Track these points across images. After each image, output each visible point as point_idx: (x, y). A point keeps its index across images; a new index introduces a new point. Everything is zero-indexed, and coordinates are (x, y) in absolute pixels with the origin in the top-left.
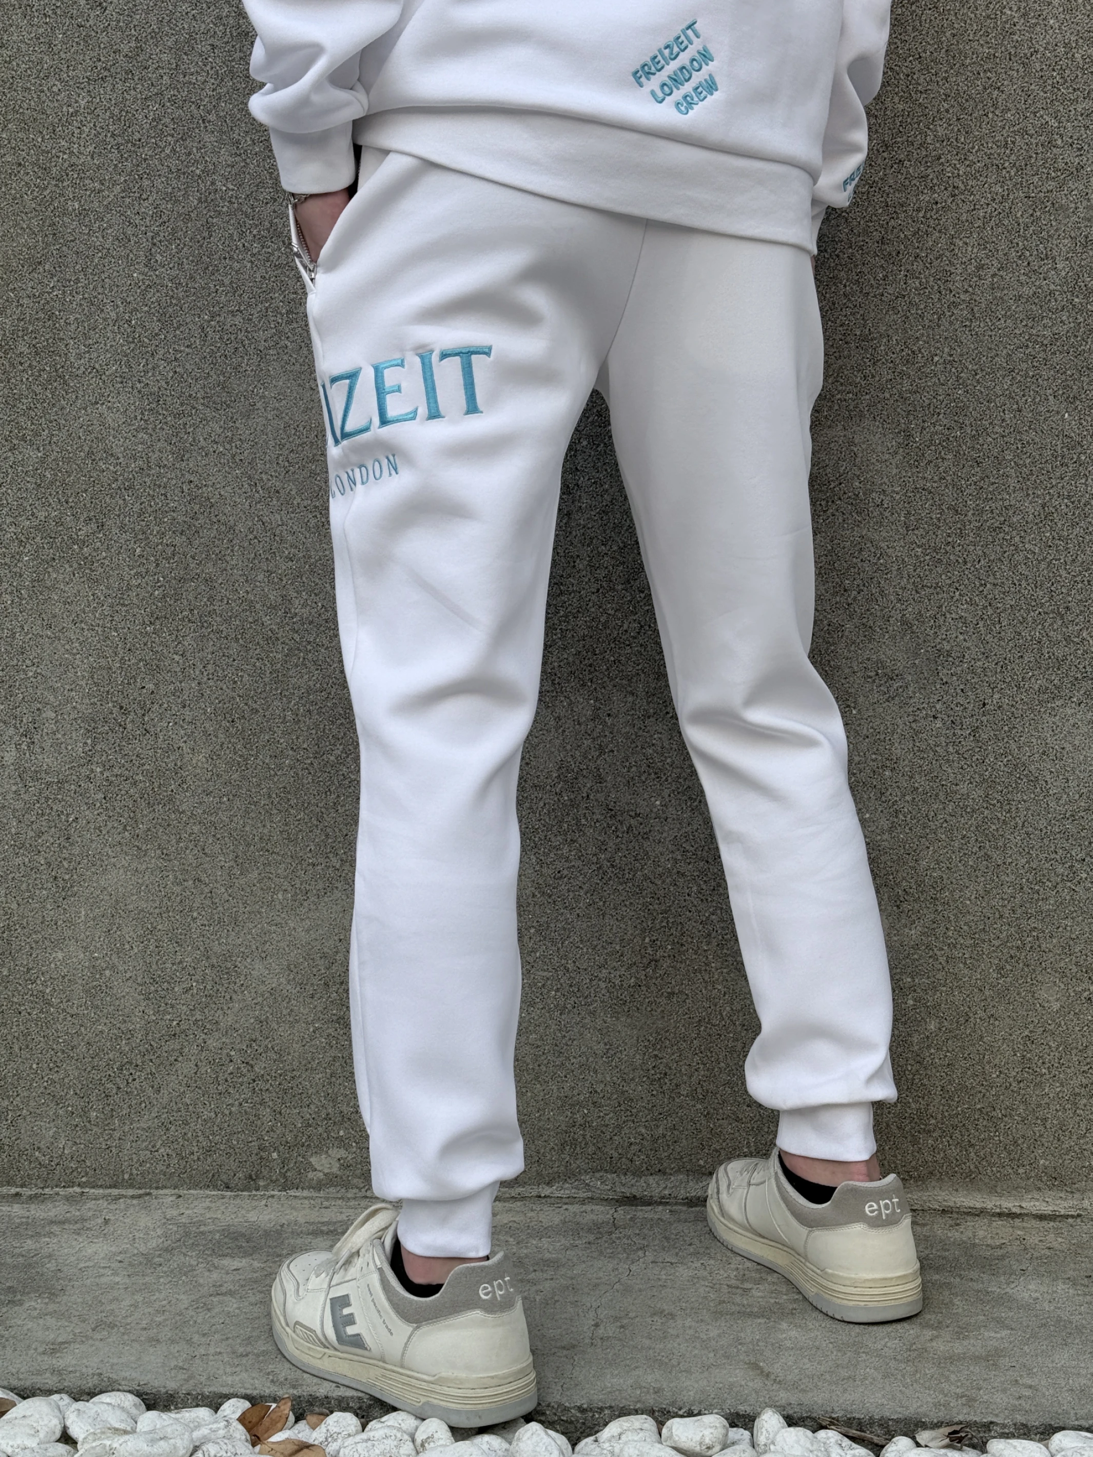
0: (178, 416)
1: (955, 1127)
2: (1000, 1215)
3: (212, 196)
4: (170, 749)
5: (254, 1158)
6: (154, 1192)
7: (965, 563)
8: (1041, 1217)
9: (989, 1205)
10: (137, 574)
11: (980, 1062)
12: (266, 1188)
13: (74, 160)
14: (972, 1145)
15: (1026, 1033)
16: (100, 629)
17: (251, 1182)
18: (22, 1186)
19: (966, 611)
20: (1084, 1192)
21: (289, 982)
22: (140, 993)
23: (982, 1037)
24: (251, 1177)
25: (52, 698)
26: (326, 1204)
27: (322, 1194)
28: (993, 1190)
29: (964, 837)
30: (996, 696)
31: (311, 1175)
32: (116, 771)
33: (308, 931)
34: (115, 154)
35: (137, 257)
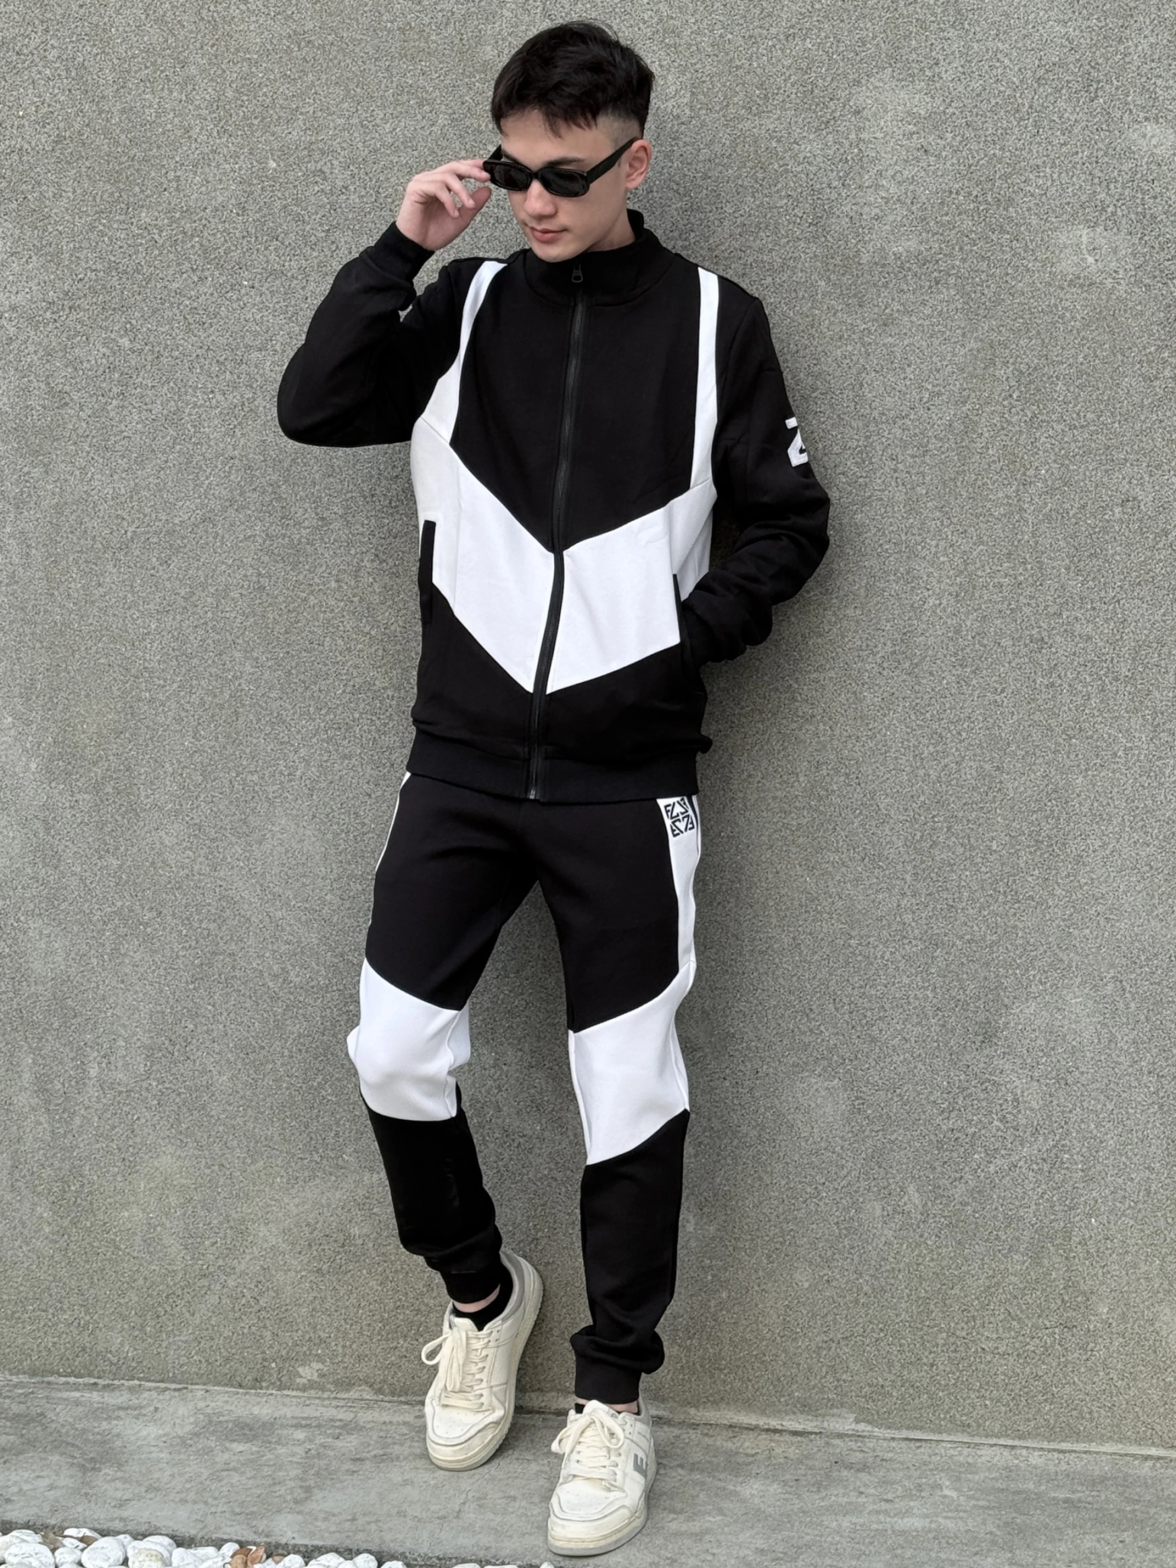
0: (213, 840)
1: (738, 1367)
2: (768, 1430)
3: (239, 694)
4: (205, 1072)
5: (259, 1366)
6: (190, 1387)
7: (744, 973)
8: (795, 1433)
9: (761, 1423)
10: (183, 947)
11: (756, 1322)
12: (267, 1388)
13: (147, 664)
14: (750, 1381)
15: (787, 1303)
16: (157, 985)
17: (257, 1383)
18: (99, 1378)
19: (745, 1006)
20: (824, 1416)
21: (284, 1242)
22: (181, 1244)
23: (756, 1305)
24: (256, 1380)
25: (124, 1033)
26: (308, 1402)
27: (306, 1394)
28: (763, 1413)
29: (744, 1163)
30: (765, 1067)
31: (298, 1380)
32: (167, 1085)
33: (297, 1206)
34: (175, 663)
35: (187, 731)
